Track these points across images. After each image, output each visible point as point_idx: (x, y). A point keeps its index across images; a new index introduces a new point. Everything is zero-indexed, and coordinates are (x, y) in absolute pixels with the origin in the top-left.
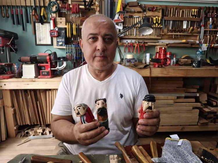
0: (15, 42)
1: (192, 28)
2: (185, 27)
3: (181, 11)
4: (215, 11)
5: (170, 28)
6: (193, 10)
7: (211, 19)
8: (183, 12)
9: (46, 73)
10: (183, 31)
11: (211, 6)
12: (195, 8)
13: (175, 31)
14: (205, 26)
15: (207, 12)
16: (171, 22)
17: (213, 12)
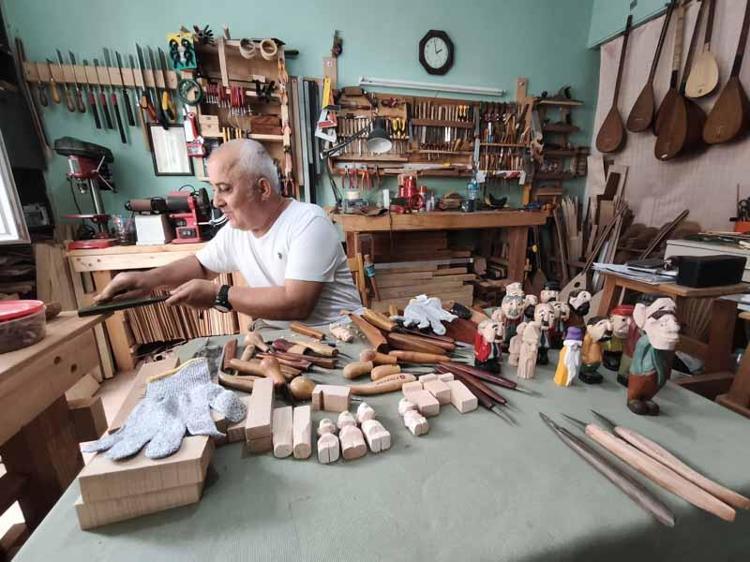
0: (109, 167)
1: (459, 141)
2: (448, 138)
3: (440, 108)
4: (496, 110)
5: (424, 141)
6: (461, 107)
7: (490, 124)
8: (444, 110)
9: (189, 233)
10: (444, 146)
11: (490, 100)
12: (463, 103)
13: (431, 147)
14: (482, 137)
15: (483, 111)
16: (424, 129)
17: (493, 112)
